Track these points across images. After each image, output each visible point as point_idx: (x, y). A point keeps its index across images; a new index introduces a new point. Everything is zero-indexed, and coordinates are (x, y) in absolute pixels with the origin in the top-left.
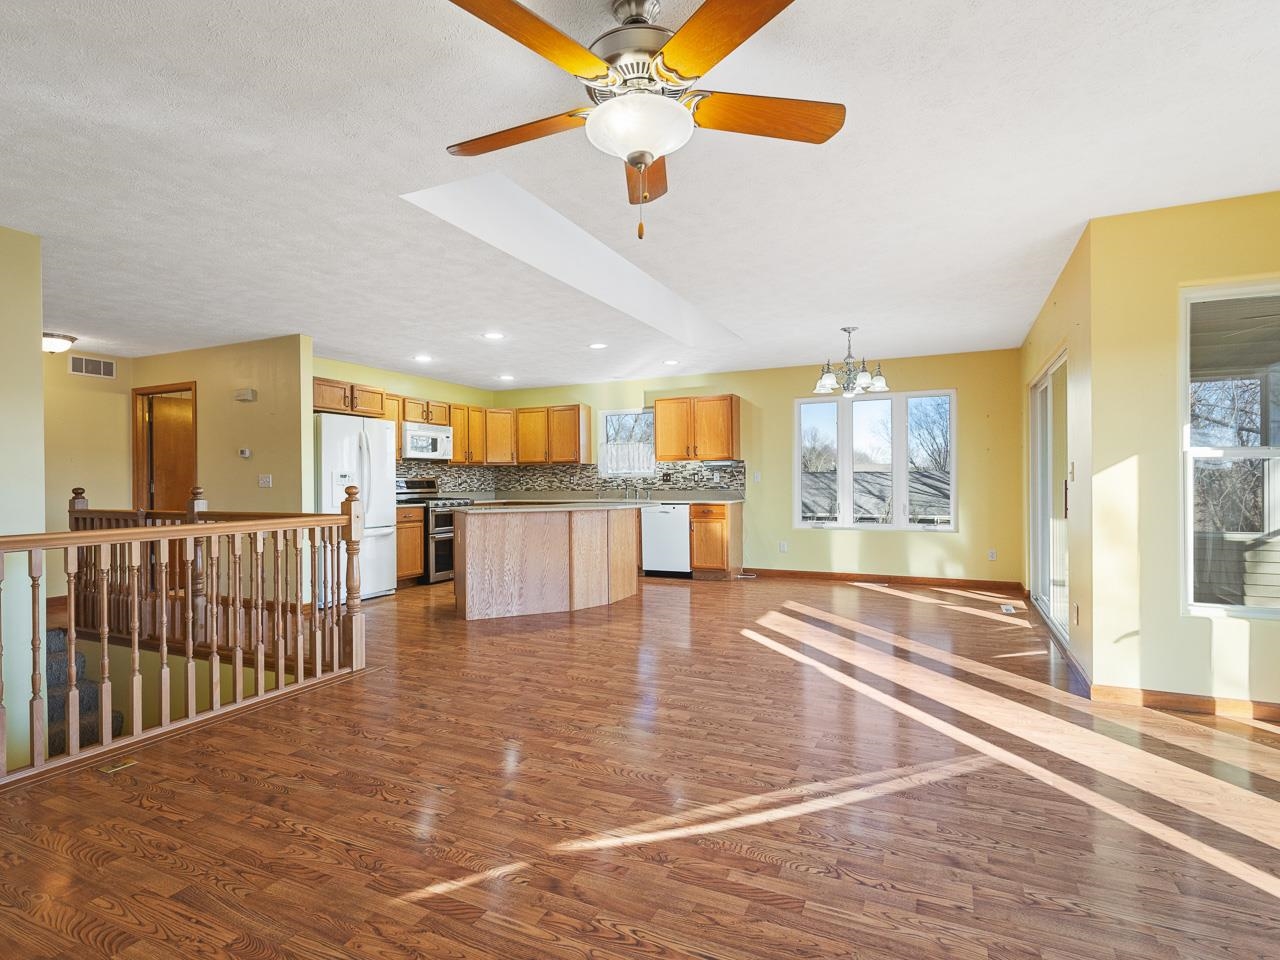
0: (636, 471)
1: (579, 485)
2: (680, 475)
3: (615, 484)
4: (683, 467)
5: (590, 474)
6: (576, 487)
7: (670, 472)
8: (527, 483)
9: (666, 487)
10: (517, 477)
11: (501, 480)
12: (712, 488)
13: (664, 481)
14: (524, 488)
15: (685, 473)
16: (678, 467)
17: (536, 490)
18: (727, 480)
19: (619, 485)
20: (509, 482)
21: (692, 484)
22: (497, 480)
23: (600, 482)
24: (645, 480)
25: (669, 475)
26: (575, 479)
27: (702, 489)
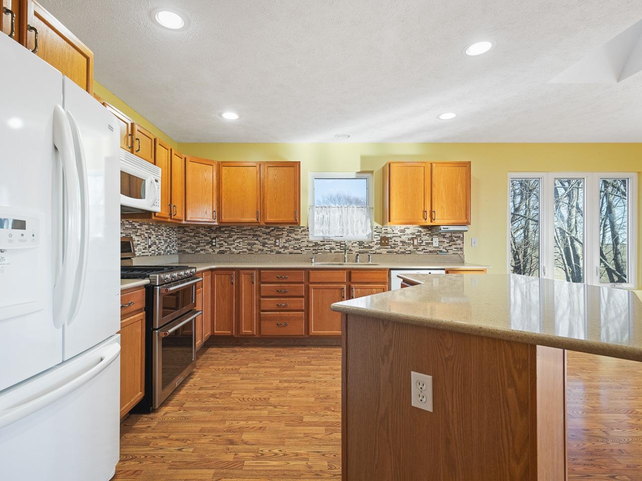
0: (350, 235)
1: (286, 248)
2: (398, 239)
3: (327, 247)
4: (402, 231)
5: (299, 237)
6: (282, 250)
7: (389, 236)
8: (221, 246)
9: (384, 251)
10: (208, 238)
11: (186, 242)
12: (430, 252)
13: (381, 244)
14: (217, 250)
15: (404, 238)
16: (396, 232)
17: (233, 253)
18: (446, 245)
19: (332, 249)
20: (199, 243)
21: (411, 248)
22: (181, 242)
23: (311, 245)
24: (361, 243)
25: (387, 239)
26: (281, 242)
27: (421, 253)
